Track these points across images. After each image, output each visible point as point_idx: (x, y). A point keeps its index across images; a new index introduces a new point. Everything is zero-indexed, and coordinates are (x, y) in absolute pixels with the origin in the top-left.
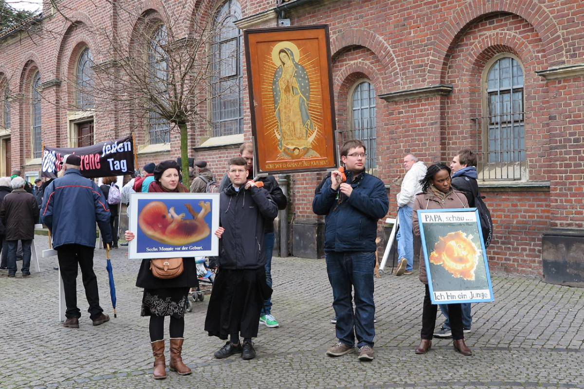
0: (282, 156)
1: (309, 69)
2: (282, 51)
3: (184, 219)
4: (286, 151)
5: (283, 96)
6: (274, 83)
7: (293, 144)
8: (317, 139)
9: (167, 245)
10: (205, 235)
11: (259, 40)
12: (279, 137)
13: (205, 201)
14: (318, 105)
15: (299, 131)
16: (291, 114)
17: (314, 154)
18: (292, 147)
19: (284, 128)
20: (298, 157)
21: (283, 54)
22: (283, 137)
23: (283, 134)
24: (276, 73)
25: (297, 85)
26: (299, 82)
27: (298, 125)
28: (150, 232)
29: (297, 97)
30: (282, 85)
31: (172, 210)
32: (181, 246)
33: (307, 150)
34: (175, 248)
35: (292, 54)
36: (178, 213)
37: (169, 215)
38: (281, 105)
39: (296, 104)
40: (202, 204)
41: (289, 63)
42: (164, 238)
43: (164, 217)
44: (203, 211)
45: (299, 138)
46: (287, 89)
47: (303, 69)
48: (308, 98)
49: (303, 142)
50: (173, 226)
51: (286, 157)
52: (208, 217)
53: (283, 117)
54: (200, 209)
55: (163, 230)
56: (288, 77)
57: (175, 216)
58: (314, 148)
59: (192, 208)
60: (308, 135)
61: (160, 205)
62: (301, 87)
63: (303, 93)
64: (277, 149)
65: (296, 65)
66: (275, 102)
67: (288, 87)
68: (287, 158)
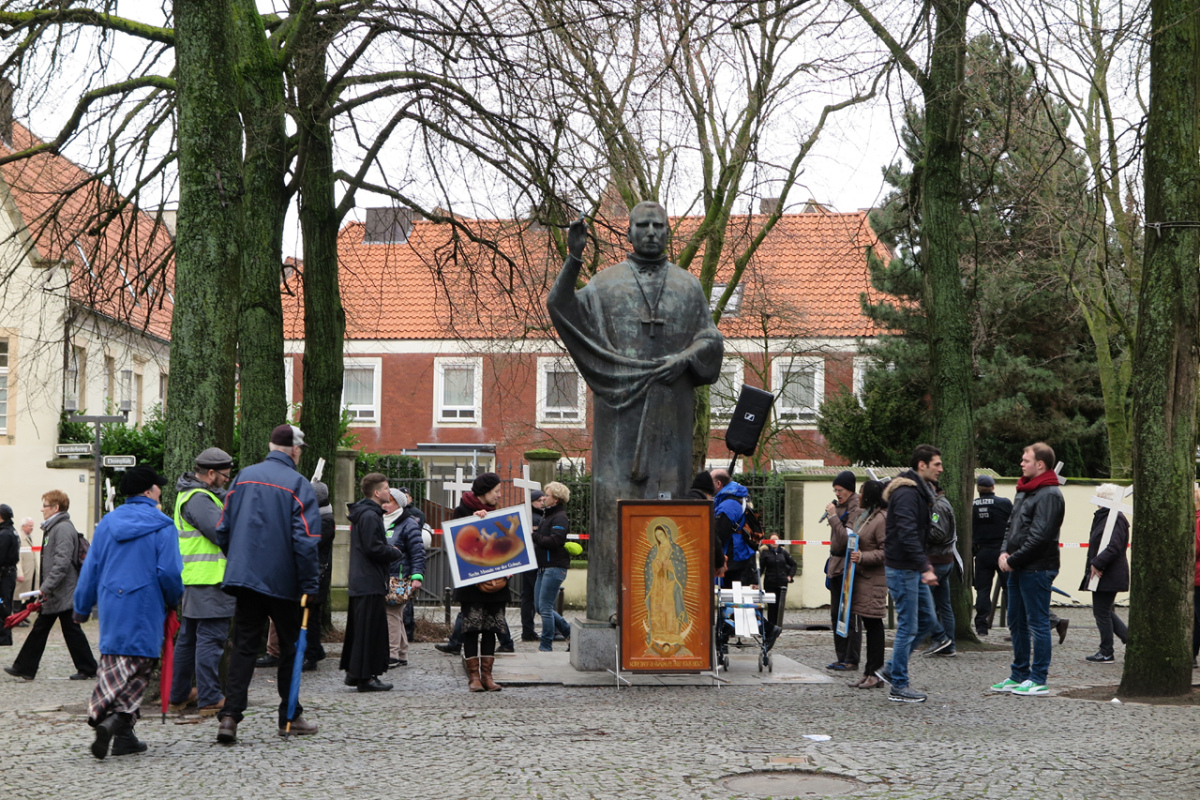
0: (649, 652)
1: (689, 552)
2: (659, 528)
3: (496, 538)
4: (655, 647)
5: (655, 581)
6: (647, 564)
7: (663, 639)
8: (692, 635)
9: (487, 568)
10: (520, 550)
11: (634, 513)
12: (647, 629)
13: (512, 515)
14: (695, 595)
15: (671, 623)
16: (664, 604)
17: (687, 653)
18: (662, 643)
19: (654, 618)
20: (668, 655)
21: (660, 532)
22: (652, 630)
23: (652, 626)
24: (649, 555)
25: (672, 570)
26: (676, 566)
27: (671, 616)
28: (468, 558)
29: (672, 583)
30: (655, 567)
31: (483, 532)
32: (500, 566)
33: (678, 648)
34: (494, 568)
35: (669, 532)
36: (489, 533)
37: (482, 538)
38: (653, 591)
39: (670, 591)
40: (510, 518)
41: (665, 542)
42: (483, 561)
43: (478, 540)
44: (512, 527)
45: (671, 633)
46: (661, 573)
47: (681, 551)
48: (684, 585)
49: (674, 637)
50: (488, 547)
51: (654, 654)
52: (519, 530)
53: (654, 605)
54: (509, 524)
55: (480, 553)
56: (663, 559)
57: (488, 536)
58: (687, 646)
59: (501, 525)
60: (681, 629)
61: (472, 528)
62: (677, 572)
63: (679, 578)
64: (644, 644)
65: (673, 545)
66: (647, 587)
67: (662, 571)
68: (655, 656)
